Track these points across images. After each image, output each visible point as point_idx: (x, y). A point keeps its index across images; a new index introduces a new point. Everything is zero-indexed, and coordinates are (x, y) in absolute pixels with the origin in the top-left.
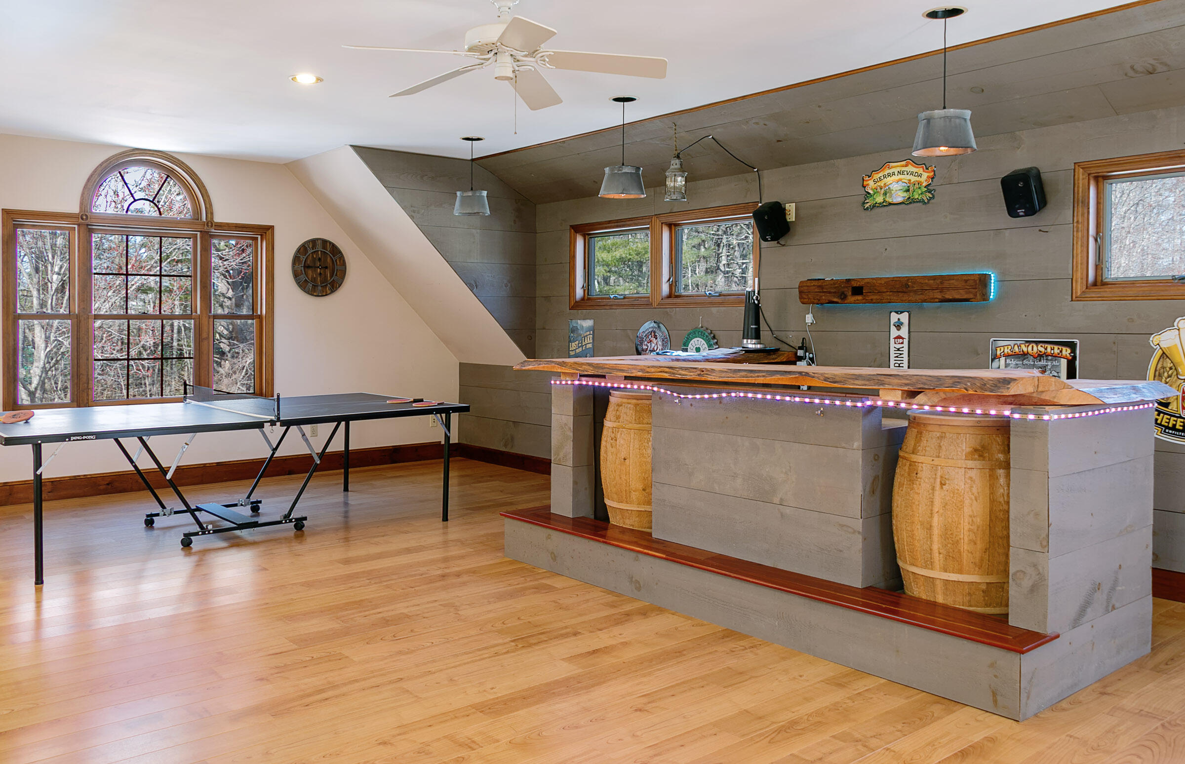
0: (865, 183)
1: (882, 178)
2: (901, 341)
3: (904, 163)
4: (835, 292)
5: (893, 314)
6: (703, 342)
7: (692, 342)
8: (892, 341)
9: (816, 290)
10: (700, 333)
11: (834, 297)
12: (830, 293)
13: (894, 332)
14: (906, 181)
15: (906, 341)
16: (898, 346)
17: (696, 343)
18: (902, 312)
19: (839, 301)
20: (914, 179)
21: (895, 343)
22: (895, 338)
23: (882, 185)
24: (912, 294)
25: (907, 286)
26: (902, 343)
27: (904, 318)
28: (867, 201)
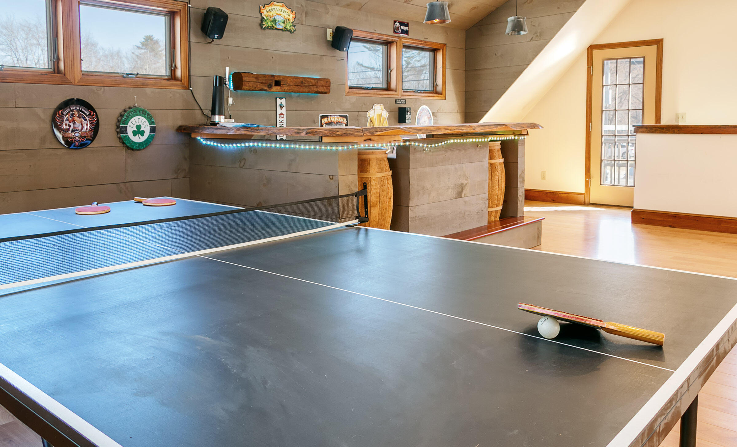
0: (262, 11)
1: (271, 10)
2: (282, 116)
3: (281, 4)
4: (265, 83)
5: (278, 99)
6: (144, 119)
7: (133, 120)
8: (278, 116)
9: (254, 80)
10: (141, 112)
11: (265, 86)
12: (262, 83)
13: (279, 111)
14: (283, 17)
15: (285, 116)
16: (281, 120)
17: (137, 121)
18: (282, 98)
19: (268, 89)
20: (287, 16)
21: (280, 118)
22: (279, 115)
23: (271, 15)
24: (304, 87)
25: (302, 82)
26: (283, 118)
27: (283, 101)
28: (263, 23)
